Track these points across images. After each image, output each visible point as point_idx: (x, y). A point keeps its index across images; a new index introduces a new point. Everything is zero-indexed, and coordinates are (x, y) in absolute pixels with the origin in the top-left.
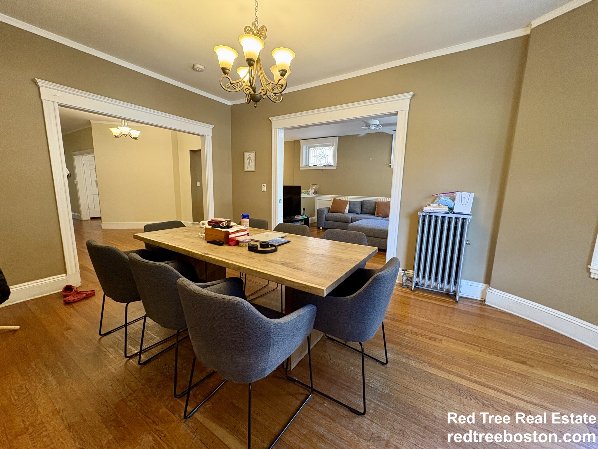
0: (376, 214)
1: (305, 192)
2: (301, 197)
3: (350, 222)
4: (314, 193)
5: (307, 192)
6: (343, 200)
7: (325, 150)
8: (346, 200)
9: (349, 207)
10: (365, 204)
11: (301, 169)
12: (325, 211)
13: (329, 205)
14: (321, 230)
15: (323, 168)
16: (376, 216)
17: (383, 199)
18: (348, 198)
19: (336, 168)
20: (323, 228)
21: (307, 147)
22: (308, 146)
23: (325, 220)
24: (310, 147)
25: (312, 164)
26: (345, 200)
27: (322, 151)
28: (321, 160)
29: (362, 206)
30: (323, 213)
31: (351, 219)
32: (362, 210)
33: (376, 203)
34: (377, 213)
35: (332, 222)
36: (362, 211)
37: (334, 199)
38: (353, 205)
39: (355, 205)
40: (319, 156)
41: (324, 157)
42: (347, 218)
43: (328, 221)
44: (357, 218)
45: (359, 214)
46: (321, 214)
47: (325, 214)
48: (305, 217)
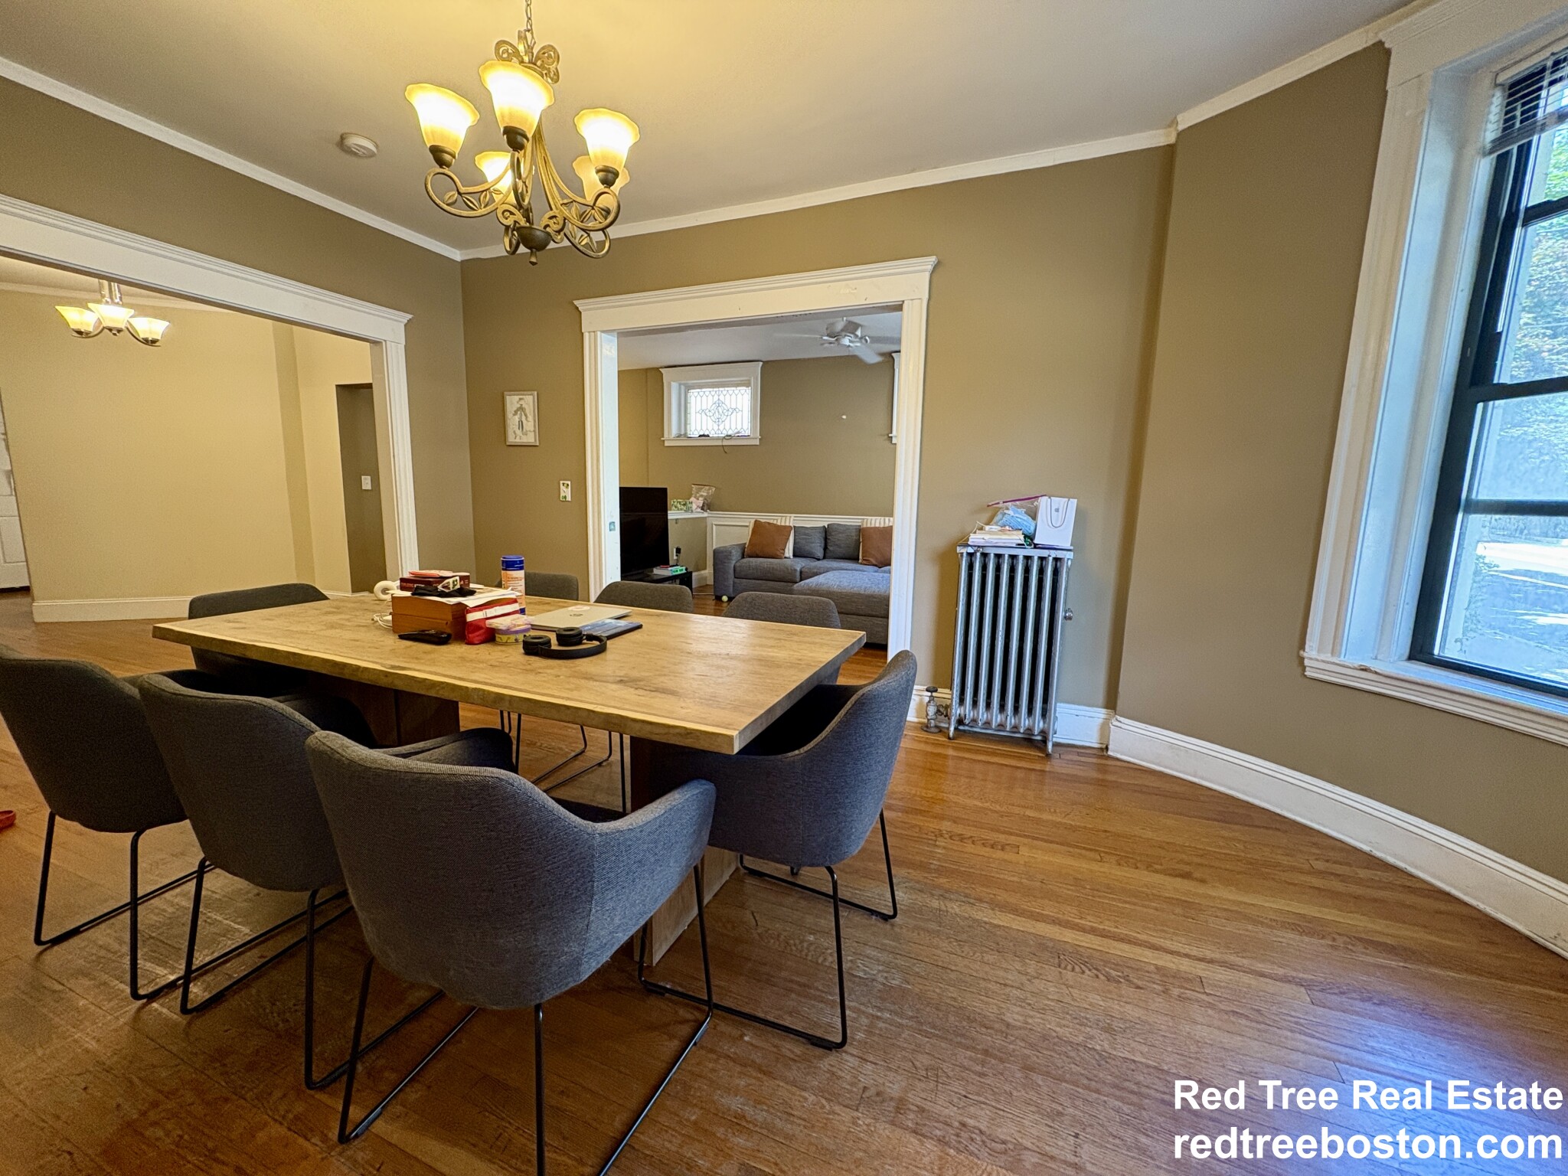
0: (860, 557)
1: (679, 505)
2: (669, 517)
3: (798, 580)
4: (702, 509)
5: (684, 505)
6: (779, 524)
7: (728, 396)
8: (787, 524)
9: (795, 543)
10: (833, 533)
11: (666, 444)
12: (734, 552)
13: (745, 537)
14: (726, 602)
15: (726, 443)
16: (861, 564)
17: (878, 521)
18: (790, 520)
19: (757, 442)
20: (730, 599)
21: (680, 388)
22: (684, 384)
23: (735, 577)
24: (689, 388)
25: (694, 430)
26: (783, 524)
27: (722, 397)
28: (718, 421)
29: (826, 539)
30: (729, 559)
31: (801, 572)
32: (825, 548)
33: (860, 530)
34: (863, 556)
35: (753, 581)
36: (827, 551)
37: (756, 522)
38: (804, 537)
39: (809, 538)
40: (713, 411)
41: (726, 414)
42: (791, 570)
43: (743, 580)
44: (816, 570)
45: (819, 558)
46: (725, 563)
47: (734, 562)
48: (682, 570)
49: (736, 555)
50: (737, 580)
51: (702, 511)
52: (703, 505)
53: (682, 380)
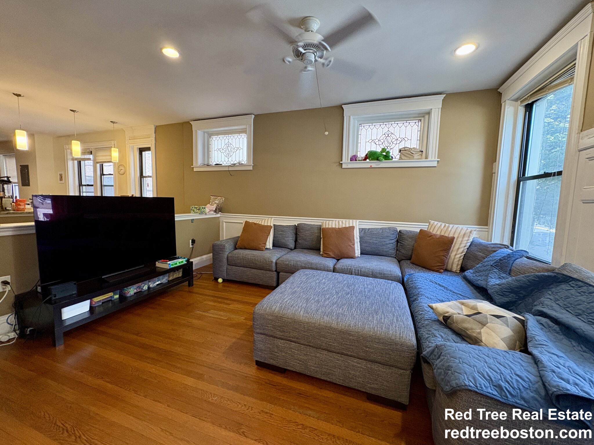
0: (322, 250)
1: (195, 210)
4: (215, 211)
5: (199, 209)
6: (263, 224)
7: (234, 140)
8: (269, 224)
9: (274, 237)
10: (301, 231)
11: (195, 170)
12: (228, 245)
13: (237, 232)
14: (220, 286)
15: (231, 169)
16: (322, 256)
17: (334, 223)
18: (270, 221)
19: (251, 168)
20: (224, 280)
21: (204, 135)
22: (207, 132)
23: (228, 265)
24: (210, 135)
25: (214, 161)
26: (266, 224)
27: (230, 142)
28: (228, 156)
29: (296, 234)
30: (222, 251)
31: (276, 263)
32: (296, 241)
33: (320, 228)
34: (324, 251)
35: (241, 268)
36: (297, 243)
37: (246, 222)
38: (281, 232)
39: (285, 233)
40: (225, 150)
41: (233, 151)
42: (269, 261)
43: (234, 267)
44: (287, 263)
45: (291, 249)
46: (220, 254)
47: (227, 253)
48: (182, 262)
49: (229, 247)
50: (230, 267)
51: (215, 213)
52: (216, 209)
53: (206, 130)
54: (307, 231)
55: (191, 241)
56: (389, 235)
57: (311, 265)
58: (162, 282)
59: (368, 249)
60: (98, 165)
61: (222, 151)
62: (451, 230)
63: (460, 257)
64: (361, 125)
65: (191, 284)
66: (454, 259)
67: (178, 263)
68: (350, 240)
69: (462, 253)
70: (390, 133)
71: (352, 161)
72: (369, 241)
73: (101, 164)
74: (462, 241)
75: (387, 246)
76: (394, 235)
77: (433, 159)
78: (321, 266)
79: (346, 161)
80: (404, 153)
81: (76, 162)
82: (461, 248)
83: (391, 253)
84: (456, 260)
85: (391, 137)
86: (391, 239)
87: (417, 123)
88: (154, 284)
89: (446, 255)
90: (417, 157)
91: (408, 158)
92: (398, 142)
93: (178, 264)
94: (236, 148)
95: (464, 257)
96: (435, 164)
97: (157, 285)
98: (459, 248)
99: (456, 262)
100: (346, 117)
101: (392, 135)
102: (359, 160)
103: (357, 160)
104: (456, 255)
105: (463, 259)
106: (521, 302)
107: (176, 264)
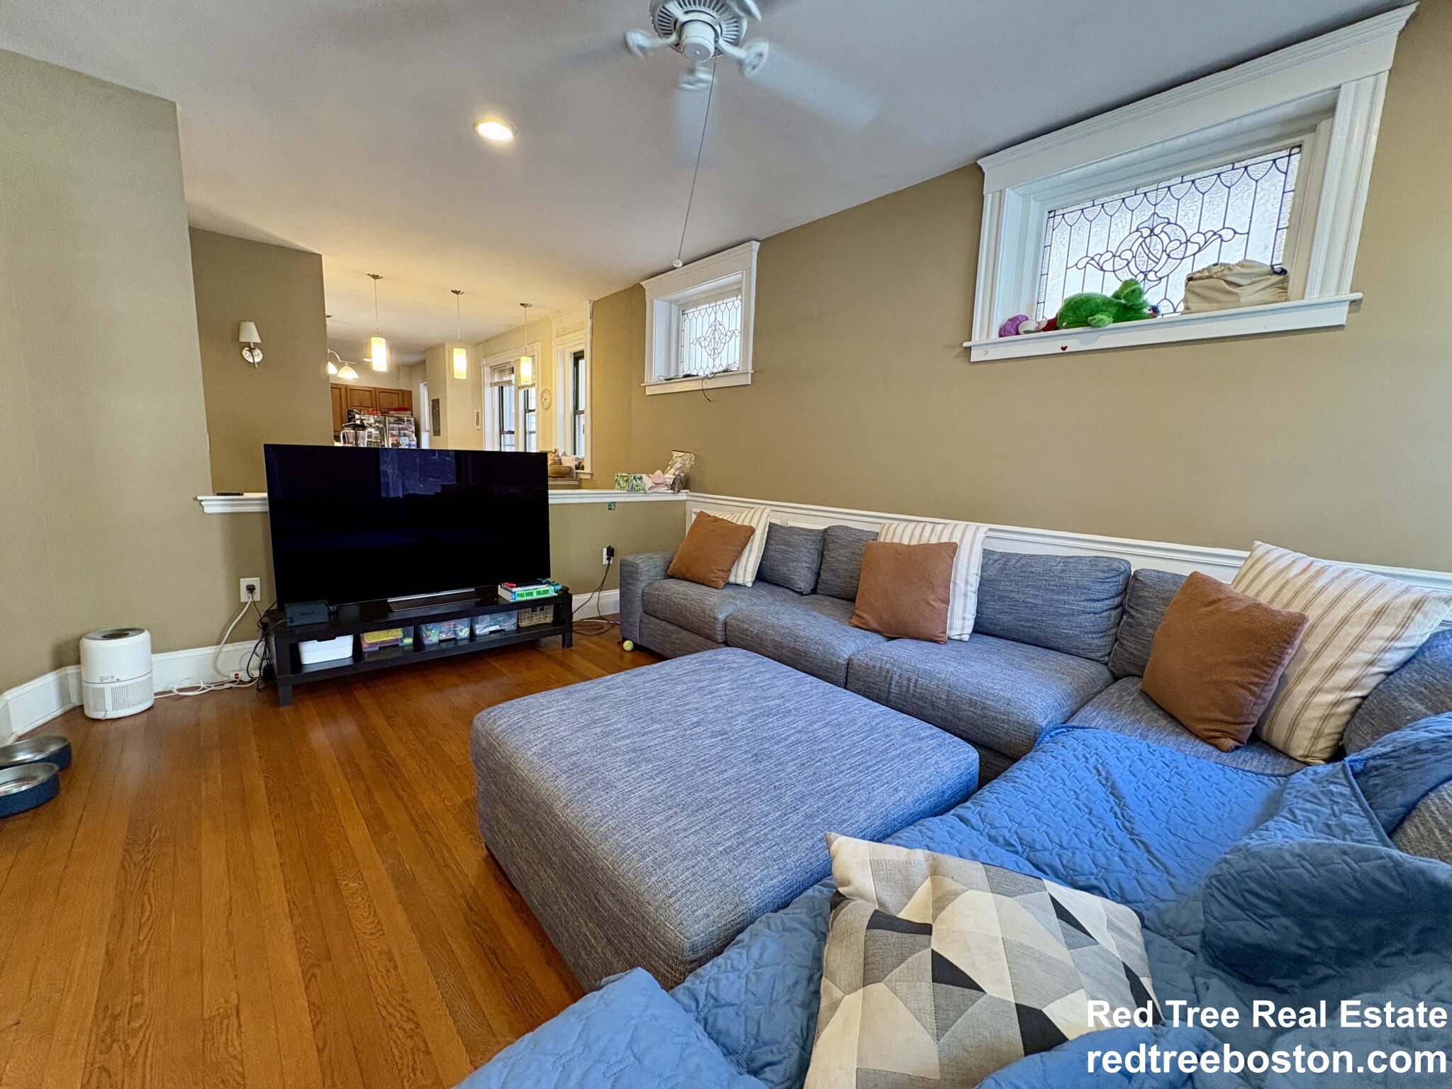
1: (621, 482)
2: (551, 501)
3: (720, 639)
4: (672, 487)
5: (627, 481)
6: (735, 521)
7: (722, 313)
8: (752, 521)
9: (764, 557)
10: (836, 545)
11: (647, 392)
12: (643, 569)
15: (707, 385)
16: (850, 621)
18: (762, 513)
19: (748, 380)
20: (637, 647)
21: (670, 308)
22: (676, 301)
23: (643, 612)
24: (683, 308)
25: (688, 368)
26: (741, 523)
28: (714, 353)
29: (822, 554)
30: (635, 579)
31: (725, 624)
32: (818, 574)
36: (819, 580)
37: (703, 512)
38: (782, 547)
39: (791, 550)
40: (708, 339)
41: (723, 341)
42: (709, 616)
43: (653, 619)
44: (746, 626)
45: (801, 594)
46: (629, 584)
47: (644, 584)
48: (546, 592)
49: (650, 571)
50: (646, 618)
51: (672, 491)
52: (673, 482)
53: (675, 296)
54: (844, 547)
55: (605, 550)
56: (1085, 582)
57: (795, 641)
58: (502, 628)
59: (1006, 620)
60: (521, 393)
61: (703, 345)
62: (1323, 589)
63: (1337, 704)
64: (1052, 214)
65: (567, 644)
66: (1305, 706)
67: (535, 594)
68: (931, 583)
69: (1348, 688)
70: (1160, 220)
71: (1005, 335)
72: (1012, 595)
73: (526, 389)
74: (1360, 639)
75: (1072, 618)
76: (1106, 586)
77: (1330, 296)
78: (818, 649)
79: (984, 337)
80: (1200, 287)
81: (496, 388)
82: (1351, 667)
83: (1089, 644)
84: (1310, 714)
85: (1163, 236)
86: (1092, 597)
87: (1282, 164)
88: (485, 627)
89: (1255, 684)
90: (1256, 297)
91: (1215, 305)
92: (1192, 248)
93: (535, 596)
94: (729, 334)
95: (1359, 707)
96: (1339, 315)
97: (491, 632)
98: (1335, 667)
99: (1311, 720)
100: (990, 195)
101: (1168, 229)
102: (1026, 332)
103: (1021, 330)
104: (1315, 691)
105: (1353, 713)
106: (1330, 972)
107: (531, 594)
